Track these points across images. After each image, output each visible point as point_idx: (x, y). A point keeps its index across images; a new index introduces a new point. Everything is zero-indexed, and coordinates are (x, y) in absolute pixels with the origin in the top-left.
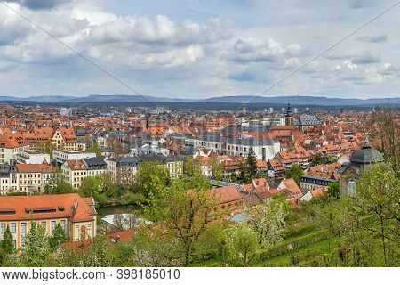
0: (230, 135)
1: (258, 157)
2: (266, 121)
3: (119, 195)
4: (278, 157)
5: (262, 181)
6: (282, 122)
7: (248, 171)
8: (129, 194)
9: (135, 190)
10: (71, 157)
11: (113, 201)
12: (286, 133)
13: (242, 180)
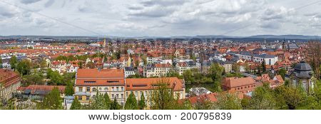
0: (256, 53)
1: (267, 63)
2: (273, 47)
3: (201, 78)
4: (277, 64)
5: (266, 75)
6: (281, 47)
7: (261, 69)
8: (205, 78)
9: (208, 76)
10: (181, 61)
11: (198, 81)
12: (282, 52)
13: (259, 74)
